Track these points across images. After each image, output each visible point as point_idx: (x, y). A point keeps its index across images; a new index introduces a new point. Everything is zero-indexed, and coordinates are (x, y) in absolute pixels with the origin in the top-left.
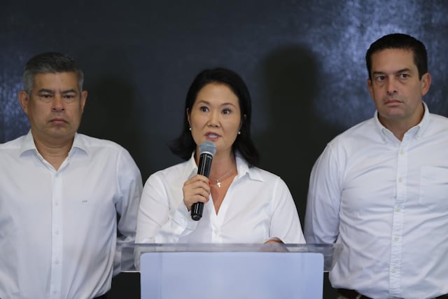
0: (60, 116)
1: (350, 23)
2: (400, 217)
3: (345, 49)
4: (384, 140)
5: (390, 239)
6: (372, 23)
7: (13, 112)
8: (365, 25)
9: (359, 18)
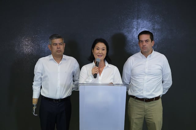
0: (59, 49)
1: (134, 28)
2: (146, 77)
3: (133, 34)
5: (143, 83)
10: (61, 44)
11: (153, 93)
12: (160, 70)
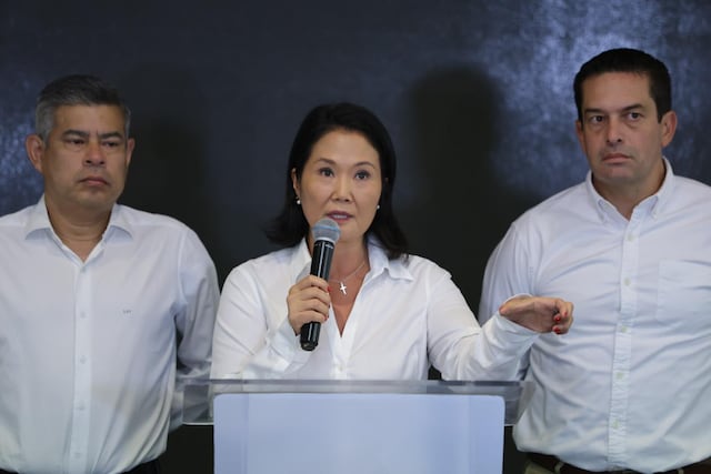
1: (549, 32)
2: (625, 340)
3: (540, 72)
4: (602, 217)
5: (611, 374)
6: (583, 31)
7: (13, 170)
8: (572, 34)
9: (563, 23)
10: (112, 139)
11: (674, 440)
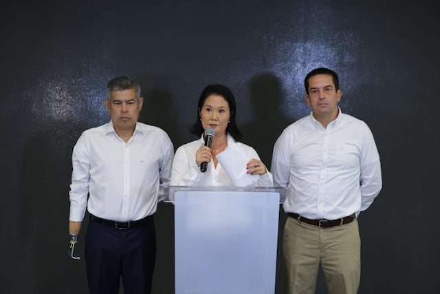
2: (324, 172)
5: (318, 185)
10: (131, 102)
12: (355, 157)
